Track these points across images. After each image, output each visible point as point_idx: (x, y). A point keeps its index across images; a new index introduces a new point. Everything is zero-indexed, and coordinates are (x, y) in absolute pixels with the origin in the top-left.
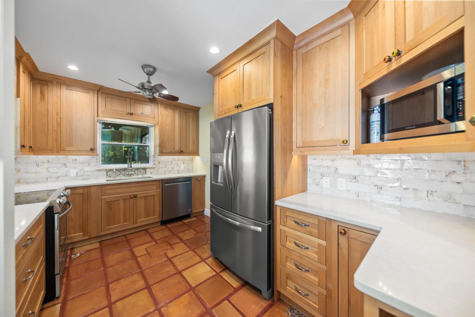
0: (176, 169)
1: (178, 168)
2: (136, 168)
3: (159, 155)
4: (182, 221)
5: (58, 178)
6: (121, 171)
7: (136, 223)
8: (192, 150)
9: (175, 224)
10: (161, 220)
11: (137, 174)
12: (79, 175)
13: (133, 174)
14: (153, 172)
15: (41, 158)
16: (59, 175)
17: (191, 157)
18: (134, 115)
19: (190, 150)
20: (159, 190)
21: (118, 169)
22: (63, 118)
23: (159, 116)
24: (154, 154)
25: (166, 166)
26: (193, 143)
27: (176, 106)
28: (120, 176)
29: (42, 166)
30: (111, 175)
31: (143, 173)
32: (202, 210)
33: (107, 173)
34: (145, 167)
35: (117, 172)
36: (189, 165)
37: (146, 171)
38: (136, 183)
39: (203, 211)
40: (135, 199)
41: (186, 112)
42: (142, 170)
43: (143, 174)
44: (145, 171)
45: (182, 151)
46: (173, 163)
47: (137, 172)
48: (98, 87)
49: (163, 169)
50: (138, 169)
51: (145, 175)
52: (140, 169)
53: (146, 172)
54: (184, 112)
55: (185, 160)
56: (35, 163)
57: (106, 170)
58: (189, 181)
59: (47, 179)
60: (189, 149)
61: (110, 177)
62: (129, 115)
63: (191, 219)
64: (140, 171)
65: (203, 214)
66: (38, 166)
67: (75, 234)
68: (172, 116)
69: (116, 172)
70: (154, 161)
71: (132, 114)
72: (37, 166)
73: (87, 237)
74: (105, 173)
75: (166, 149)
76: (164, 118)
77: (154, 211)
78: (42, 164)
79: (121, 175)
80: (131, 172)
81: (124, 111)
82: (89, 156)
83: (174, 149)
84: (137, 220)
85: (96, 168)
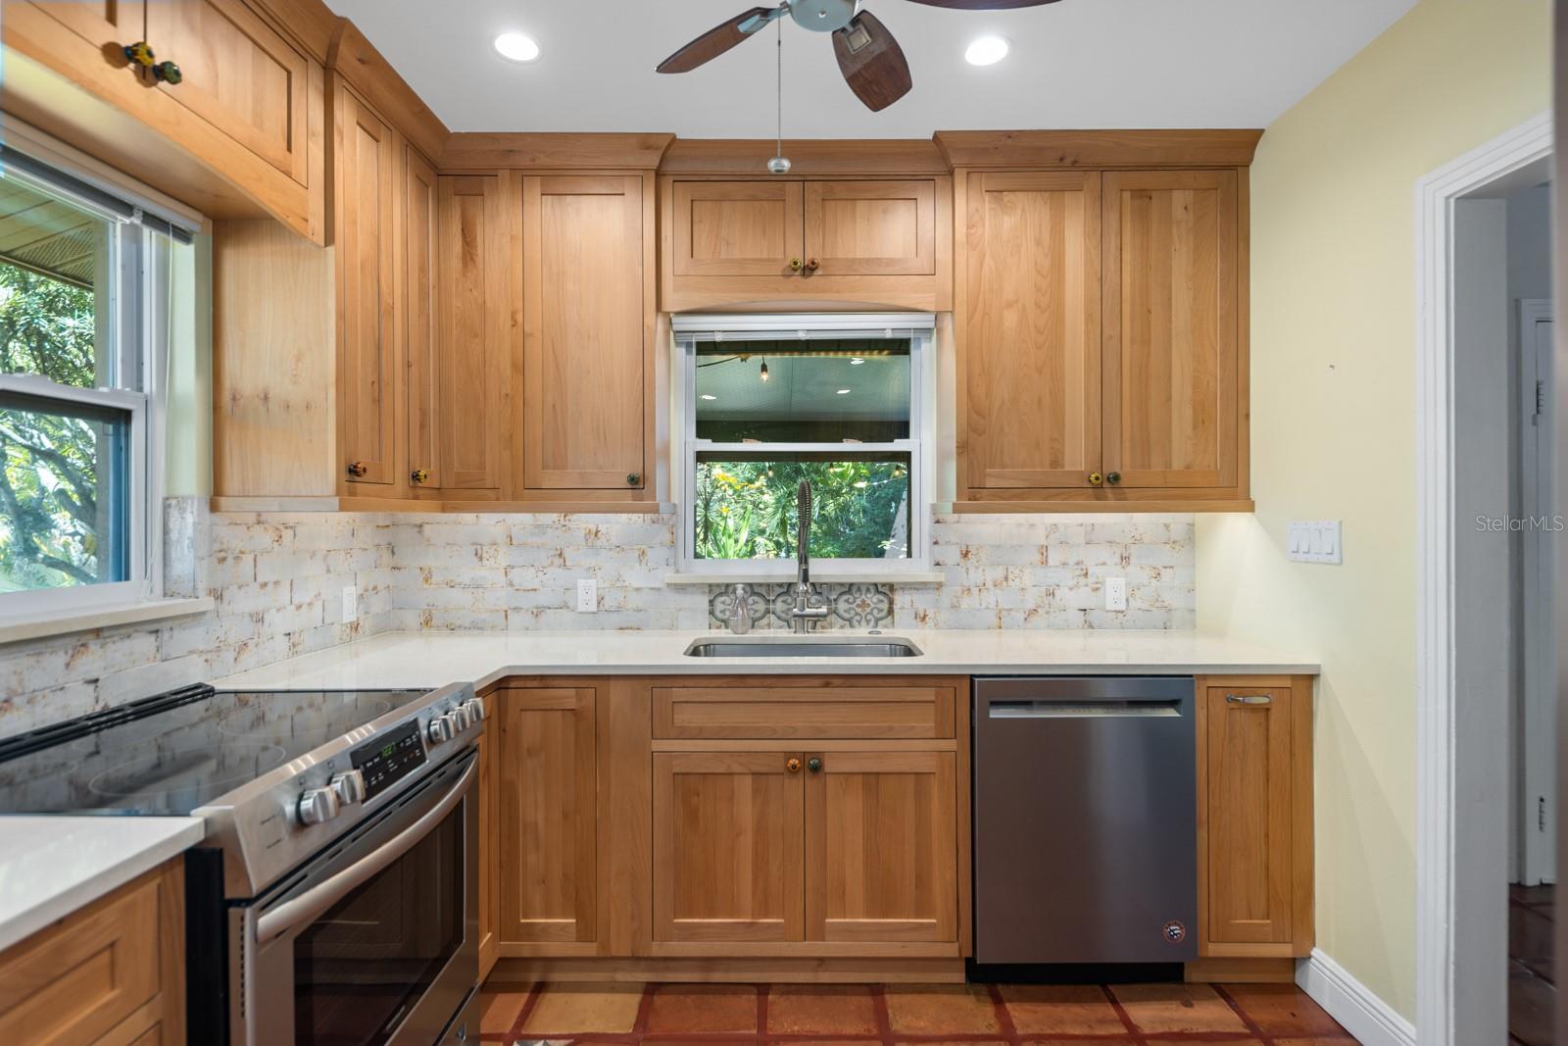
0: (1072, 597)
1: (1083, 597)
2: (842, 585)
3: (957, 509)
4: (1114, 1002)
5: (538, 612)
6: (772, 598)
7: (820, 933)
8: (1188, 467)
9: (1061, 1010)
10: (968, 953)
11: (847, 616)
12: (607, 607)
13: (825, 616)
14: (930, 614)
15: (490, 523)
16: (542, 599)
17: (1177, 520)
18: (819, 272)
19: (1177, 464)
20: (951, 745)
21: (761, 585)
22: (531, 335)
23: (961, 259)
24: (935, 501)
25: (1006, 579)
26: (1200, 421)
27: (1068, 161)
28: (765, 621)
29: (492, 560)
30: (728, 613)
31: (875, 612)
32: (1285, 950)
33: (711, 602)
34: (884, 580)
35: (756, 598)
36: (1166, 574)
37: (891, 602)
38: (817, 682)
39: (1293, 963)
40: (812, 784)
41: (1142, 194)
42: (872, 599)
43: (877, 620)
44: (886, 601)
45: (1115, 478)
46: (1054, 558)
47: (847, 606)
48: (657, 148)
49: (990, 598)
50: (849, 588)
51: (886, 627)
52: (864, 589)
53: (891, 612)
54: (1127, 195)
55: (1136, 541)
56: (473, 544)
57: (707, 590)
58: (1173, 703)
59: (506, 615)
60: (1168, 464)
61: (726, 623)
62: (797, 279)
63: (1188, 1004)
64: (864, 604)
65: (1294, 990)
66: (481, 559)
67: (547, 918)
68: (1038, 243)
69: (750, 601)
70: (936, 543)
71: (809, 269)
72: (476, 559)
73: (590, 949)
74: (703, 601)
75: (1003, 466)
76: (988, 259)
77: (922, 881)
78: (492, 551)
79: (772, 616)
80: (819, 604)
81: (774, 260)
82: (641, 515)
83: (1056, 463)
84: (826, 917)
85: (670, 576)
